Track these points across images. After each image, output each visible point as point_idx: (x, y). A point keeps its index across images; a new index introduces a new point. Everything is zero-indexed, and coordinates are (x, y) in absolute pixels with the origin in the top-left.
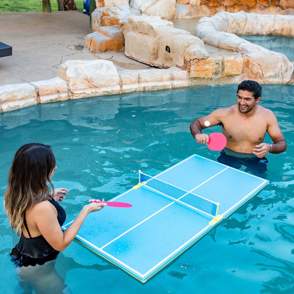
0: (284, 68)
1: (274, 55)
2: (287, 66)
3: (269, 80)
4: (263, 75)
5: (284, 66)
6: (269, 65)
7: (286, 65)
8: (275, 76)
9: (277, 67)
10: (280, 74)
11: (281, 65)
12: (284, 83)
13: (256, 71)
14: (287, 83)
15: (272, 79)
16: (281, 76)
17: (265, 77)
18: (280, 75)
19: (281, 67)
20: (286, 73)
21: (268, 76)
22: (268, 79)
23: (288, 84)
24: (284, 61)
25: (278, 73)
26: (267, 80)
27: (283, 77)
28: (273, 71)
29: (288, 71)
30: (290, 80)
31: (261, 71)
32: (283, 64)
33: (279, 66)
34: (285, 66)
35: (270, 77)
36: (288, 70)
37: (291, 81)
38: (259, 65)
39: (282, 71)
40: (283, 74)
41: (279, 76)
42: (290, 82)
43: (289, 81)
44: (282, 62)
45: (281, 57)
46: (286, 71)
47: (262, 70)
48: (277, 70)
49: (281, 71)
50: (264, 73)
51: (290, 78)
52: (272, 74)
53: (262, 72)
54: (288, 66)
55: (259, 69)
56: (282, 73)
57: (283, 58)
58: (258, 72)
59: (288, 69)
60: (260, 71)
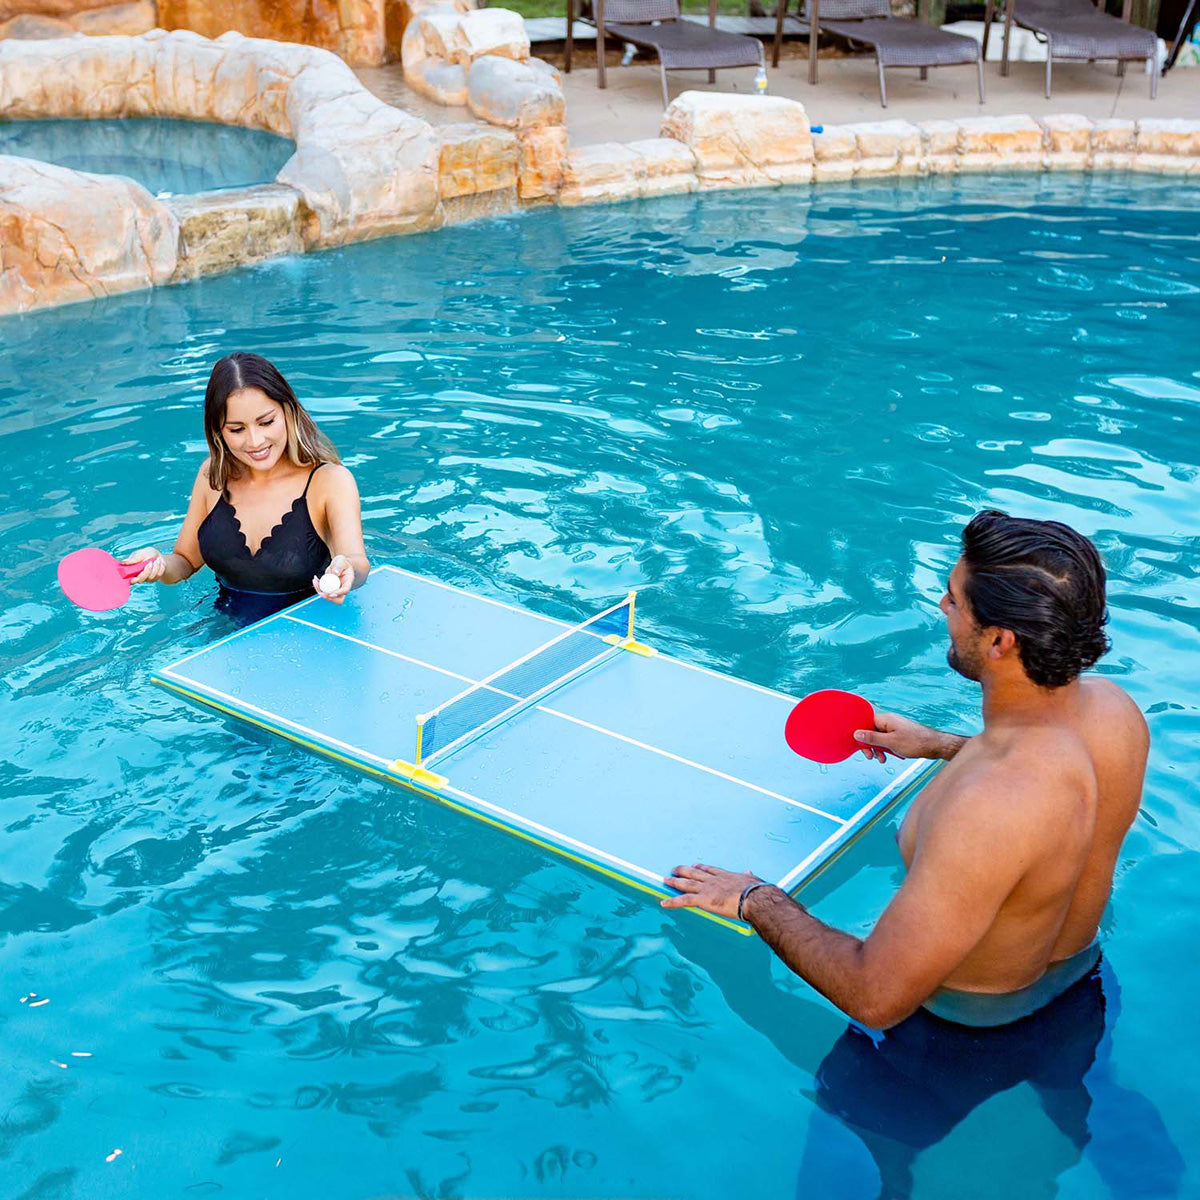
0: (146, 227)
1: (98, 187)
2: (155, 218)
3: (104, 279)
4: (81, 264)
5: (144, 220)
6: (92, 225)
7: (149, 215)
8: (124, 261)
9: (120, 227)
10: (139, 251)
11: (134, 216)
12: (160, 281)
13: (55, 252)
14: (170, 279)
15: (117, 273)
16: (143, 257)
17: (91, 270)
18: (138, 254)
19: (136, 223)
20: (157, 243)
21: (100, 263)
22: (104, 275)
23: (173, 282)
24: (140, 201)
25: (128, 248)
26: (100, 279)
27: (149, 260)
28: (114, 242)
29: (161, 237)
30: (178, 266)
31: (72, 250)
32: (139, 212)
33: (127, 221)
34: (147, 218)
35: (107, 266)
36: (163, 232)
37: (182, 269)
38: (60, 229)
39: (141, 238)
40: (146, 249)
41: (135, 256)
42: (180, 274)
43: (175, 271)
44: (135, 205)
45: (125, 189)
46: (156, 237)
47: (72, 247)
48: (124, 237)
49: (138, 241)
50: (82, 256)
51: (175, 260)
52: (112, 254)
53: (76, 255)
54: (158, 215)
55: (61, 243)
56: (142, 247)
57: (132, 191)
58: (61, 255)
59: (160, 229)
60: (69, 252)
